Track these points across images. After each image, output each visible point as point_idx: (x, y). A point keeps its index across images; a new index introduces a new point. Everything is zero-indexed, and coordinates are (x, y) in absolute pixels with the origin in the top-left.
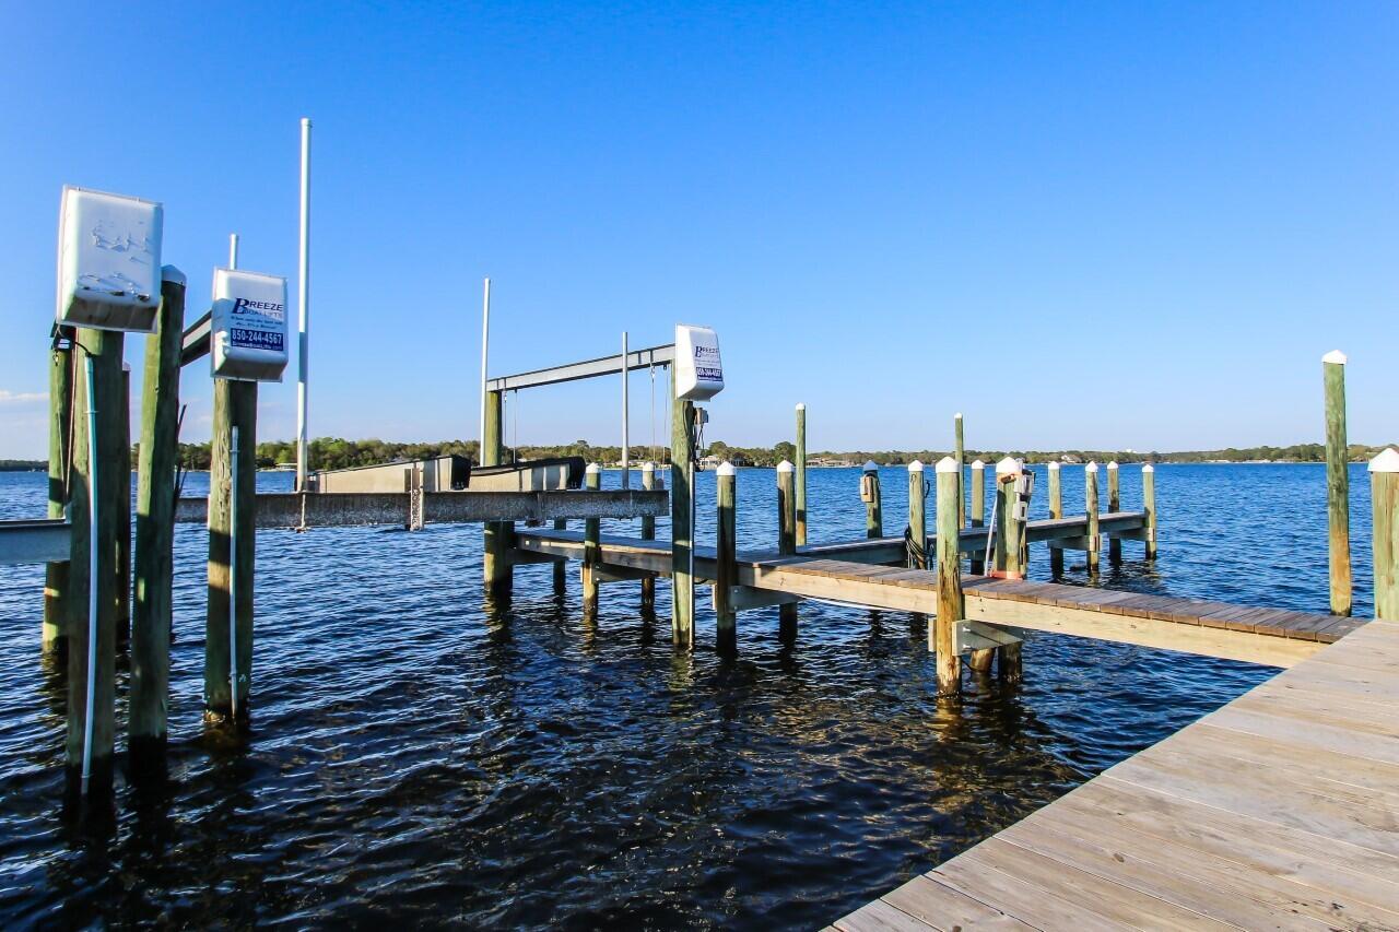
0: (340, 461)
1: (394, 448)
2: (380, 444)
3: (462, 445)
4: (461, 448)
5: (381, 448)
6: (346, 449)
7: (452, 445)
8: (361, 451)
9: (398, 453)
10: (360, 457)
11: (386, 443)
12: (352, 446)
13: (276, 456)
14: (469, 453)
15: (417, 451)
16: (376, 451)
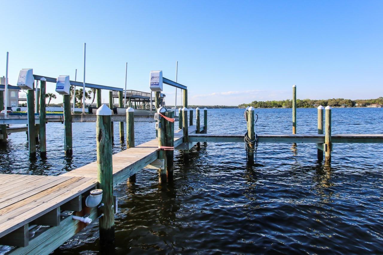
0: (298, 105)
1: (314, 101)
2: (309, 100)
3: (335, 100)
4: (334, 101)
5: (310, 102)
6: (300, 102)
7: (332, 100)
8: (304, 102)
9: (315, 103)
10: (304, 104)
11: (311, 100)
12: (301, 101)
13: (282, 104)
14: (337, 102)
15: (320, 102)
16: (308, 102)
